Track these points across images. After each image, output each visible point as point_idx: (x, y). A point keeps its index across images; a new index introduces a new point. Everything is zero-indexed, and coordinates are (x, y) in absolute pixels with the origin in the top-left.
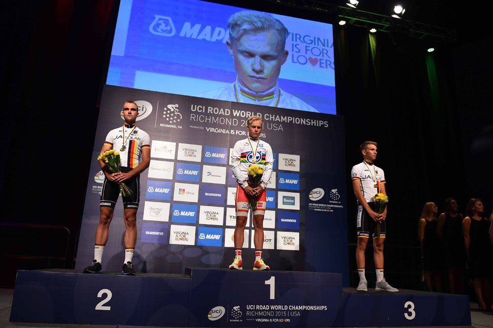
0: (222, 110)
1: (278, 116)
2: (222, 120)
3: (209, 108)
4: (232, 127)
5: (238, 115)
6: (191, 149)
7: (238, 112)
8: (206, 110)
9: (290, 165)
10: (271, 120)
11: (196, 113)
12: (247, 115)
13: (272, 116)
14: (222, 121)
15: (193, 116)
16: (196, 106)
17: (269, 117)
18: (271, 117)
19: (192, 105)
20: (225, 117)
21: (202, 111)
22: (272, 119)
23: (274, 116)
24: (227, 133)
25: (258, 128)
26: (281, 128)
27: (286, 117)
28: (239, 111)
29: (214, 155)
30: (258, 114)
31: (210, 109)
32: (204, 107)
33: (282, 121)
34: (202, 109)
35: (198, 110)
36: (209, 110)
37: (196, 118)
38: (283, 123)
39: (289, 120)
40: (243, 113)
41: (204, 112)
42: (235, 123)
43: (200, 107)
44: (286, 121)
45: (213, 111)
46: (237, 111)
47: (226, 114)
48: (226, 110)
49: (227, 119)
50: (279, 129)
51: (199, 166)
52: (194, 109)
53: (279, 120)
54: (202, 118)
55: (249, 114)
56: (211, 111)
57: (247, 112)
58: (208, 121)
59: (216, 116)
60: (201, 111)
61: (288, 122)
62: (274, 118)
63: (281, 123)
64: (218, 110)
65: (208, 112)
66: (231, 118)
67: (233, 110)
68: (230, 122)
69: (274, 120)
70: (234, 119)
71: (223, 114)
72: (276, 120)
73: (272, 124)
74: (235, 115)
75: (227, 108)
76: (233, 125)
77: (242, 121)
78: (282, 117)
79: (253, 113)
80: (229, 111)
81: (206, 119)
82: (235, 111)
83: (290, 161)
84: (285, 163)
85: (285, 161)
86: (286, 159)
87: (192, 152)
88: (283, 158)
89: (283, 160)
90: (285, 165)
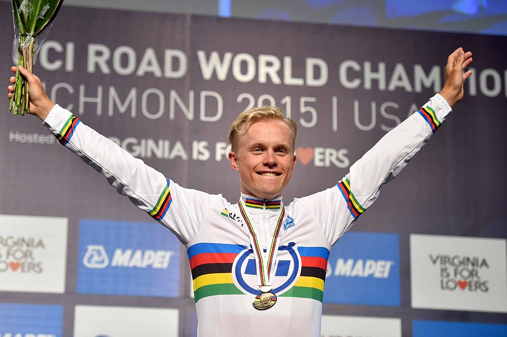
0: (150, 54)
1: (400, 70)
2: (153, 99)
3: (93, 48)
4: (198, 131)
5: (222, 75)
6: (17, 235)
7: (222, 59)
8: (81, 57)
9: (463, 285)
10: (368, 85)
12: (263, 70)
13: (375, 69)
14: (153, 102)
17: (360, 75)
18: (369, 75)
20: (166, 84)
21: (64, 65)
22: (375, 82)
23: (382, 67)
24: (178, 158)
25: (279, 149)
27: (436, 72)
28: (228, 56)
29: (122, 258)
30: (310, 63)
31: (99, 54)
32: (70, 47)
33: (418, 88)
34: (62, 56)
35: (45, 63)
36: (92, 60)
40: (244, 65)
41: (70, 66)
42: (211, 111)
43: (51, 51)
45: (110, 62)
46: (215, 56)
47: (169, 73)
48: (169, 54)
49: (173, 95)
51: (58, 311)
54: (64, 98)
55: (269, 64)
56: (102, 61)
57: (263, 59)
58: (91, 106)
59: (123, 84)
60: (57, 65)
62: (381, 76)
64: (132, 54)
65: (91, 68)
66: (192, 88)
67: (201, 55)
68: (187, 106)
69: (382, 86)
70: (203, 94)
71: (158, 73)
72: (392, 87)
73: (374, 105)
74: (207, 74)
75: (173, 47)
76: (203, 118)
77: (240, 99)
78: (419, 71)
79: (288, 61)
80: (183, 58)
81: (83, 99)
82: (208, 58)
83: (461, 267)
84: (442, 278)
85: (442, 266)
86: (445, 257)
87: (25, 248)
88: (431, 257)
89: (431, 263)
90: (442, 287)
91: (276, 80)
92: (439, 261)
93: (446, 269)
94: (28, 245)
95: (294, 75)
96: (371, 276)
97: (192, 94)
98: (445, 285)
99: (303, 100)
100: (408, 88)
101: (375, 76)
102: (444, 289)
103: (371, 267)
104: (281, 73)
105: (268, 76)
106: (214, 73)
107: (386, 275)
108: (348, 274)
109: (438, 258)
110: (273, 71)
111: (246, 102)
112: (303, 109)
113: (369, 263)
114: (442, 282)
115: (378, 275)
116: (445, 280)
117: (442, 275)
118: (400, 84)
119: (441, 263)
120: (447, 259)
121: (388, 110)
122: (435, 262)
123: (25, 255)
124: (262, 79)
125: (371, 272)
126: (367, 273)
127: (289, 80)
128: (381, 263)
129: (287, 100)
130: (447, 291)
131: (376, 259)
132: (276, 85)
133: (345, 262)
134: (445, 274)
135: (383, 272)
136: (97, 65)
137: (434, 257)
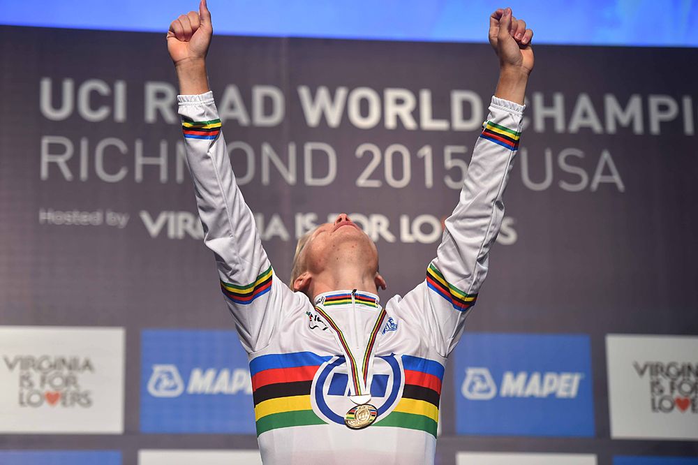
0: (232, 94)
1: (584, 102)
3: (152, 88)
4: (303, 199)
5: (334, 119)
6: (54, 355)
7: (332, 96)
8: (136, 101)
9: (683, 404)
10: (539, 126)
11: (75, 126)
12: (391, 110)
13: (549, 103)
15: (56, 149)
16: (68, 86)
17: (528, 112)
18: (540, 112)
19: (46, 86)
20: (256, 135)
21: (112, 114)
22: (549, 121)
23: (559, 99)
26: (607, 172)
27: (635, 104)
28: (341, 93)
29: (201, 382)
30: (457, 97)
31: (161, 95)
32: (120, 88)
33: (611, 127)
34: (109, 101)
35: (85, 111)
36: (151, 104)
37: (74, 163)
38: (623, 141)
39: (656, 117)
41: (120, 115)
42: (320, 170)
43: (94, 95)
44: (638, 128)
46: (323, 93)
47: (260, 120)
48: (259, 93)
49: (267, 150)
50: (598, 178)
51: (114, 459)
52: (57, 103)
53: (593, 122)
54: (114, 160)
55: (400, 102)
56: (165, 106)
57: (391, 94)
58: (151, 171)
60: (102, 113)
61: (655, 128)
62: (558, 112)
63: (605, 141)
65: (150, 116)
66: (292, 139)
67: (304, 92)
68: (286, 164)
69: (560, 126)
70: (309, 147)
71: (244, 120)
72: (574, 127)
73: (548, 155)
74: (313, 118)
75: (264, 83)
76: (309, 180)
77: (360, 151)
78: (611, 104)
79: (426, 96)
80: (278, 97)
81: (140, 161)
82: (313, 96)
83: (680, 379)
84: (653, 395)
85: (652, 378)
86: (657, 366)
87: (66, 372)
88: (636, 366)
89: (636, 374)
90: (654, 408)
91: (410, 123)
92: (647, 372)
93: (658, 383)
94: (70, 368)
95: (435, 116)
96: (552, 396)
97: (292, 149)
98: (657, 405)
99: (449, 150)
100: (597, 127)
101: (549, 112)
102: (657, 412)
103: (551, 383)
104: (416, 114)
105: (398, 119)
106: (323, 118)
107: (573, 392)
108: (520, 393)
109: (646, 366)
110: (405, 112)
111: (369, 156)
112: (449, 163)
113: (548, 377)
114: (653, 401)
115: (562, 393)
116: (658, 398)
117: (653, 391)
118: (585, 122)
119: (652, 374)
120: (659, 369)
121: (569, 160)
122: (642, 372)
123: (67, 382)
124: (391, 123)
125: (552, 389)
126: (546, 391)
127: (428, 123)
128: (565, 377)
129: (426, 152)
130: (661, 414)
131: (559, 370)
132: (410, 132)
133: (515, 376)
134: (656, 390)
135: (568, 389)
136: (158, 112)
137: (641, 366)
